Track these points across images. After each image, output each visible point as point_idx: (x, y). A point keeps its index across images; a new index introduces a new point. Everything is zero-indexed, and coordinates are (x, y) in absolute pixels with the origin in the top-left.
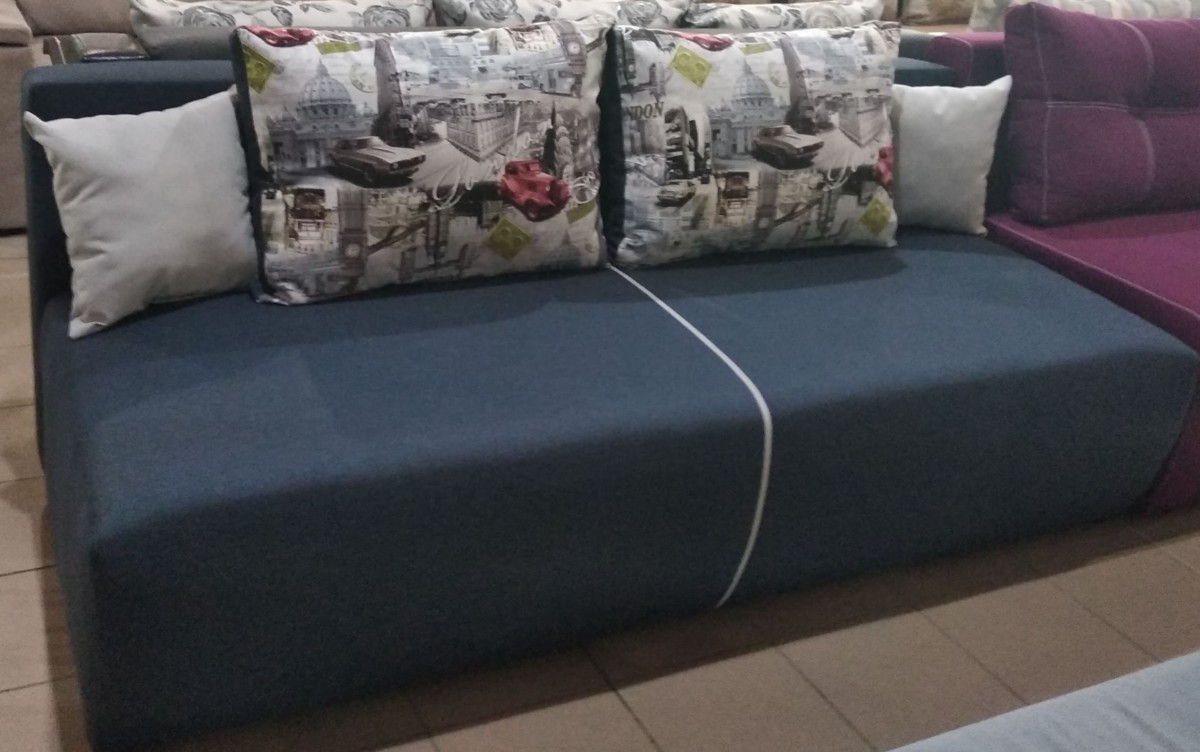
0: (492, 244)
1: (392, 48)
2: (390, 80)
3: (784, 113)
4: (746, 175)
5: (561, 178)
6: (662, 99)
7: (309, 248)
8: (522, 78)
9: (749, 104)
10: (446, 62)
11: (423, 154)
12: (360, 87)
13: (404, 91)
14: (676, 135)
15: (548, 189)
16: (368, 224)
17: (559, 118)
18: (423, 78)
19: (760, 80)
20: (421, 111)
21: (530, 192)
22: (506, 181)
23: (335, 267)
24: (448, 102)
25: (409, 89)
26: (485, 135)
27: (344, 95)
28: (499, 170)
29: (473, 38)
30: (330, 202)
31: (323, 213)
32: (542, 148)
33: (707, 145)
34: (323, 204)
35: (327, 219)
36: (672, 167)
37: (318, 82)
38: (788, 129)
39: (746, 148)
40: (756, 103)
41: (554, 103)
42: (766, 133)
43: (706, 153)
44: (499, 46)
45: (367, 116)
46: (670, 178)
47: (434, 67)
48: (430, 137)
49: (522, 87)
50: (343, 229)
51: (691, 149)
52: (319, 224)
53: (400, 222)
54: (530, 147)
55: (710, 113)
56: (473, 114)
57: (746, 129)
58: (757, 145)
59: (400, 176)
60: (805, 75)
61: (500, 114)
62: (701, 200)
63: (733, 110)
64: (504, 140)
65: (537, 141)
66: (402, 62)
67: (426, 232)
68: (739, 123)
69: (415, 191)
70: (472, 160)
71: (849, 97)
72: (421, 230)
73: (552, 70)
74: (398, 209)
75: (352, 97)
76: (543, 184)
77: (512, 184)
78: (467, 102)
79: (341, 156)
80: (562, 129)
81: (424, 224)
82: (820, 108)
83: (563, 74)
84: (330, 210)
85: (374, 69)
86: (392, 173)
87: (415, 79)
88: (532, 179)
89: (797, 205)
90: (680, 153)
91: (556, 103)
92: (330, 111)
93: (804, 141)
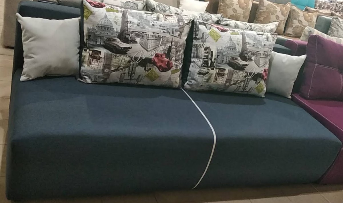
0: (147, 76)
1: (128, 14)
2: (125, 23)
3: (239, 54)
4: (225, 70)
5: (171, 61)
6: (204, 43)
7: (94, 68)
8: (164, 29)
9: (229, 49)
10: (143, 21)
11: (131, 46)
12: (116, 23)
13: (129, 27)
14: (207, 54)
15: (167, 63)
16: (112, 64)
17: (173, 43)
18: (135, 24)
19: (234, 43)
20: (133, 34)
21: (161, 63)
22: (155, 59)
23: (101, 74)
24: (141, 33)
25: (130, 27)
26: (151, 44)
27: (111, 25)
28: (153, 55)
29: (152, 15)
30: (102, 55)
31: (99, 58)
32: (167, 51)
33: (215, 59)
34: (100, 56)
35: (100, 60)
36: (204, 63)
37: (104, 19)
38: (239, 58)
39: (226, 62)
40: (231, 49)
41: (172, 38)
42: (233, 58)
43: (214, 61)
44: (159, 19)
45: (117, 32)
46: (203, 66)
47: (139, 22)
48: (135, 42)
49: (164, 32)
50: (105, 64)
51: (210, 59)
52: (98, 61)
53: (122, 65)
54: (163, 50)
55: (218, 50)
56: (148, 38)
57: (227, 56)
58: (229, 62)
59: (124, 51)
60: (247, 44)
61: (156, 39)
62: (210, 74)
63: (224, 50)
64: (156, 47)
65: (166, 49)
66: (130, 18)
67: (129, 69)
68: (226, 54)
69: (127, 57)
70: (145, 51)
71: (258, 52)
72: (127, 68)
73: (174, 29)
74: (121, 61)
75: (113, 26)
76: (166, 62)
77: (156, 60)
78: (147, 34)
79: (108, 43)
80: (173, 47)
81: (129, 67)
82: (249, 54)
83: (177, 31)
84: (101, 58)
85: (121, 19)
86: (122, 50)
87: (133, 24)
88: (162, 59)
89: (238, 81)
90: (207, 60)
91: (173, 39)
92: (106, 29)
93: (244, 63)
